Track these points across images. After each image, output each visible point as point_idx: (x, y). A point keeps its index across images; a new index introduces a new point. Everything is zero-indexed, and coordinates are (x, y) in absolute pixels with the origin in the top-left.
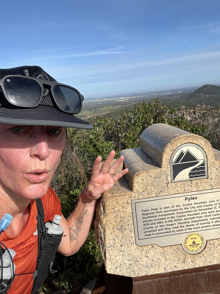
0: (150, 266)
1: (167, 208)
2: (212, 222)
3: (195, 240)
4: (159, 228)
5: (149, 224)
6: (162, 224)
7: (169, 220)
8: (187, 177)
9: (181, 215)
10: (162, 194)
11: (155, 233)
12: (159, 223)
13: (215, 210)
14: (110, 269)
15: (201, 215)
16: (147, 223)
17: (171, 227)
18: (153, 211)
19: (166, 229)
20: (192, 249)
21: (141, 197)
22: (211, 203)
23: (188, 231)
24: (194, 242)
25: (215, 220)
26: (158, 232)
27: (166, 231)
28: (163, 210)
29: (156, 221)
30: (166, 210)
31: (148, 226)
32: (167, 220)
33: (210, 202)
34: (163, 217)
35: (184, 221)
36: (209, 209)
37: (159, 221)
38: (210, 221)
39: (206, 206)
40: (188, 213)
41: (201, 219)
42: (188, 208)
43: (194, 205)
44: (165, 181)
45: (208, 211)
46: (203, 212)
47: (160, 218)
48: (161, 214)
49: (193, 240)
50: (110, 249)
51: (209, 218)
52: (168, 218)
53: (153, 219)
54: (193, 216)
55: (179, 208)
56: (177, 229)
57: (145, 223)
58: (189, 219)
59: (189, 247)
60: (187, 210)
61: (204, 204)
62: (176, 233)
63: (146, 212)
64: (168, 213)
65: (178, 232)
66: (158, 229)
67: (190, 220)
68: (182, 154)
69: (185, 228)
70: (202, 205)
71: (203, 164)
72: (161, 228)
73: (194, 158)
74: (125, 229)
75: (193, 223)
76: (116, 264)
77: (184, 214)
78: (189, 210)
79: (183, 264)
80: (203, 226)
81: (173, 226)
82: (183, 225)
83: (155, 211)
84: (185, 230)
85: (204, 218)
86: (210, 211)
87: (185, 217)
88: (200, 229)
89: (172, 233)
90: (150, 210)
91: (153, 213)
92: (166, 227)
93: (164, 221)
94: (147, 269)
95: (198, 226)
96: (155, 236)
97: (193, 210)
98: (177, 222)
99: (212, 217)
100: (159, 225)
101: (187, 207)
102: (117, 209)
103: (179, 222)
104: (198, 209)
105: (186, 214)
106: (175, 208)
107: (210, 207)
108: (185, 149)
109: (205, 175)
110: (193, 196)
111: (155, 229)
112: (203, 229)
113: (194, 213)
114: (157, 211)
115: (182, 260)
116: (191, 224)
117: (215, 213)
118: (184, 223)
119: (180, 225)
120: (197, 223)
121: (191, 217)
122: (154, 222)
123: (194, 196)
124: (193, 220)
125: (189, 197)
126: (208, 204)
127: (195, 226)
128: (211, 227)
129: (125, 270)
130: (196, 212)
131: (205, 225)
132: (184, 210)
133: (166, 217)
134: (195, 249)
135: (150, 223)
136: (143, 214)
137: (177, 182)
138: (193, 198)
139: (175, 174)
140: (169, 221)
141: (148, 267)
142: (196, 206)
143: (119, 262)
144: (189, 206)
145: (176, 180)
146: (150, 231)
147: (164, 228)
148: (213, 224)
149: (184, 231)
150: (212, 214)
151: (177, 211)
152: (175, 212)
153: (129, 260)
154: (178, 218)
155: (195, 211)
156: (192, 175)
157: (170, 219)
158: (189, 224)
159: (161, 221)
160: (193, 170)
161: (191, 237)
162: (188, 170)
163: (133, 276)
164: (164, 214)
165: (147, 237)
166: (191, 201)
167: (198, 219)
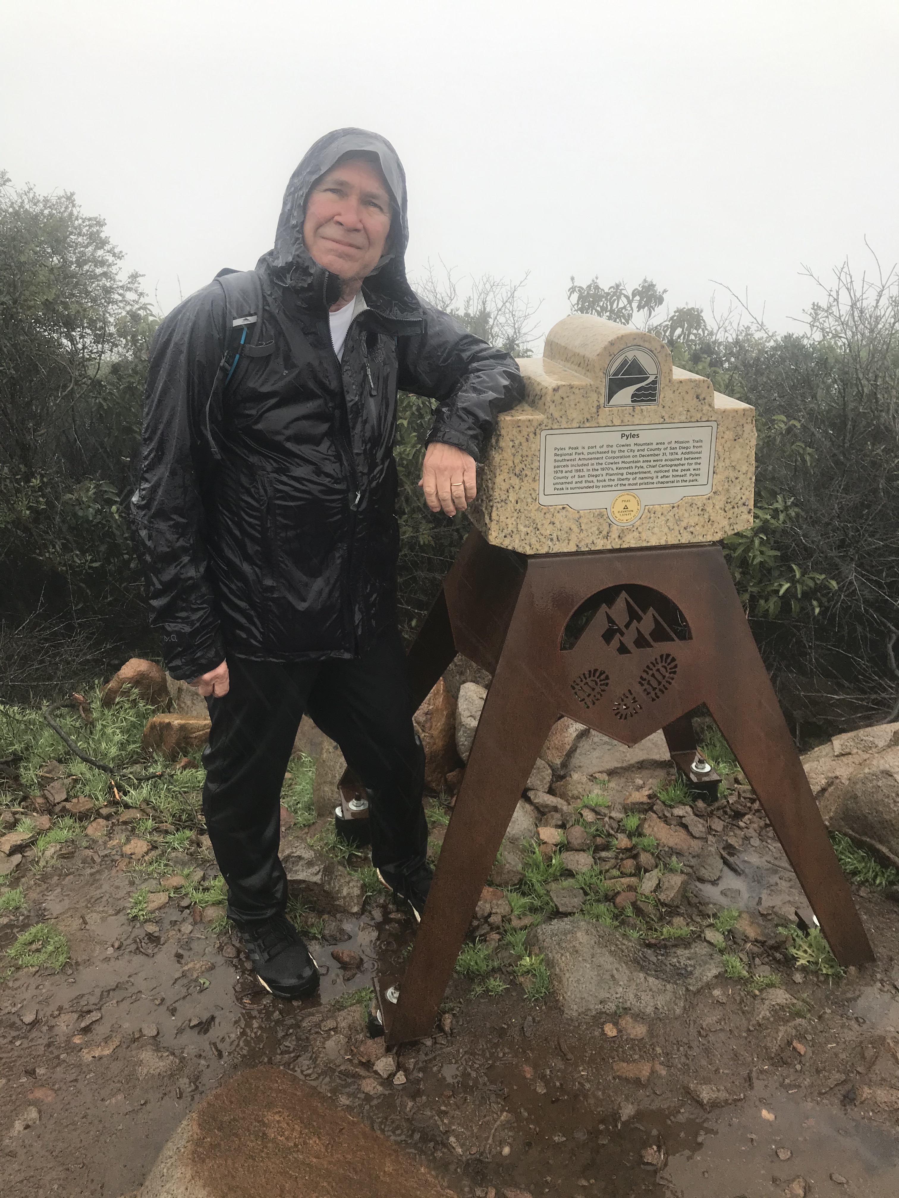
0: (555, 539)
1: (592, 447)
2: (657, 477)
3: (628, 504)
4: (577, 479)
5: (562, 472)
6: (581, 474)
7: (593, 467)
8: (629, 401)
9: (611, 461)
10: (588, 425)
11: (569, 486)
12: (577, 471)
13: (664, 458)
14: (495, 538)
15: (641, 464)
16: (560, 469)
17: (595, 479)
18: (571, 451)
19: (586, 481)
20: (621, 518)
21: (556, 427)
22: (659, 446)
23: (619, 488)
24: (626, 508)
25: (662, 474)
26: (574, 485)
27: (586, 485)
28: (586, 451)
29: (574, 468)
30: (591, 450)
31: (560, 475)
32: (590, 467)
33: (657, 444)
34: (585, 462)
35: (616, 471)
36: (654, 455)
37: (578, 468)
38: (654, 475)
39: (652, 450)
40: (623, 460)
41: (641, 470)
42: (624, 451)
43: (633, 447)
44: (596, 404)
45: (652, 458)
46: (645, 459)
47: (580, 463)
48: (581, 456)
49: (624, 504)
50: (499, 505)
51: (652, 470)
52: (592, 464)
53: (569, 463)
54: (630, 465)
55: (610, 449)
56: (604, 484)
57: (556, 469)
58: (623, 468)
59: (617, 515)
60: (622, 454)
61: (650, 447)
62: (601, 489)
63: (560, 452)
64: (593, 456)
65: (604, 489)
66: (574, 480)
67: (624, 471)
68: (625, 362)
69: (616, 482)
70: (646, 447)
71: (654, 382)
72: (580, 479)
73: (641, 371)
74: (526, 476)
75: (629, 476)
76: (505, 531)
77: (616, 460)
78: (626, 454)
79: (605, 540)
80: (642, 481)
81: (598, 478)
82: (612, 477)
83: (574, 451)
84: (616, 485)
85: (646, 470)
86: (656, 458)
87: (617, 465)
88: (638, 487)
89: (595, 489)
90: (567, 449)
91: (571, 454)
92: (587, 478)
93: (585, 468)
94: (550, 543)
95: (635, 482)
96: (570, 491)
97: (631, 454)
98: (604, 473)
99: (657, 469)
100: (577, 474)
101: (622, 448)
102: (517, 442)
103: (607, 472)
104: (638, 454)
105: (620, 460)
106: (605, 449)
107: (656, 452)
108: (630, 356)
109: (655, 400)
110: (633, 433)
111: (570, 480)
112: (642, 487)
113: (631, 459)
114: (577, 451)
115: (604, 533)
116: (625, 476)
117: (664, 463)
118: (614, 474)
119: (608, 477)
120: (634, 476)
121: (627, 465)
122: (570, 469)
123: (636, 433)
124: (630, 471)
125: (628, 433)
126: (654, 446)
127: (631, 482)
128: (655, 486)
129: (517, 541)
130: (635, 459)
131: (646, 481)
132: (617, 454)
133: (590, 462)
134: (625, 518)
135: (564, 469)
136: (556, 455)
137: (612, 406)
138: (634, 436)
139: (611, 395)
140: (593, 470)
141: (552, 540)
142: (636, 448)
143: (510, 526)
144: (625, 448)
145: (611, 403)
146: (562, 483)
147: (583, 479)
148: (657, 480)
149: (613, 488)
150: (658, 463)
151: (606, 455)
152: (604, 455)
153: (525, 526)
154: (607, 466)
155: (633, 456)
156: (636, 398)
157: (596, 467)
158: (622, 477)
159: (581, 468)
160: (637, 390)
161: (622, 498)
162: (631, 390)
163: (529, 552)
164: (586, 457)
165: (557, 492)
166: (631, 441)
167: (637, 470)
